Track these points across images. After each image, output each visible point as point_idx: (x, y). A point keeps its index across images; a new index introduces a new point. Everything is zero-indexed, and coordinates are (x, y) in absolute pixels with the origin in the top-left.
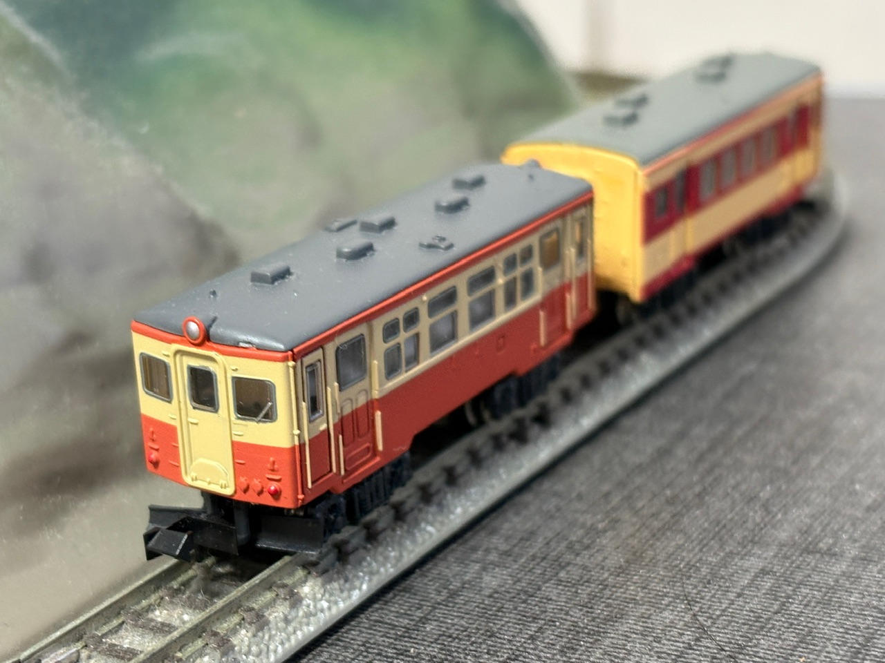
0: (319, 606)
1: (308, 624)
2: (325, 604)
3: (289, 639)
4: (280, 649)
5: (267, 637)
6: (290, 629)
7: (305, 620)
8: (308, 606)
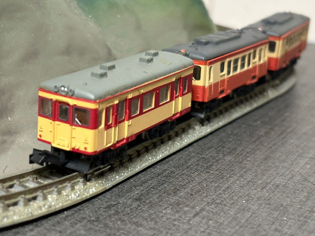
0: (149, 158)
1: (146, 163)
2: (151, 158)
3: (141, 165)
4: (139, 167)
5: (136, 163)
6: (142, 163)
7: (145, 161)
8: (146, 157)
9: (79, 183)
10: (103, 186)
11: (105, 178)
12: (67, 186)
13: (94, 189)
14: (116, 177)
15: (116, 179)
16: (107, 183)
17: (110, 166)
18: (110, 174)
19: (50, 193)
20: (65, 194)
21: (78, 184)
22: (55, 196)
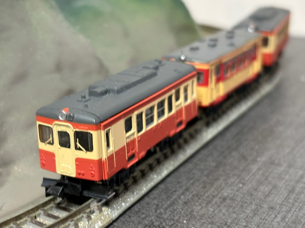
9: (83, 218)
10: (109, 217)
11: (110, 207)
12: (70, 224)
13: (100, 222)
14: (122, 204)
15: (122, 206)
16: (113, 212)
17: (114, 193)
18: (115, 203)
21: (81, 220)
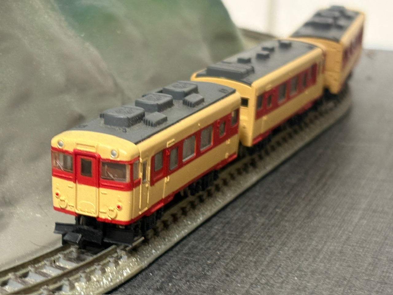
0: (188, 223)
1: (185, 229)
4: (177, 236)
5: (173, 231)
6: (180, 230)
8: (185, 222)
9: (110, 264)
10: (138, 265)
11: (139, 253)
12: (96, 269)
13: (128, 269)
14: (152, 251)
15: (152, 254)
16: (143, 260)
17: (143, 238)
18: (144, 249)
19: (78, 280)
20: (95, 279)
22: (83, 284)
